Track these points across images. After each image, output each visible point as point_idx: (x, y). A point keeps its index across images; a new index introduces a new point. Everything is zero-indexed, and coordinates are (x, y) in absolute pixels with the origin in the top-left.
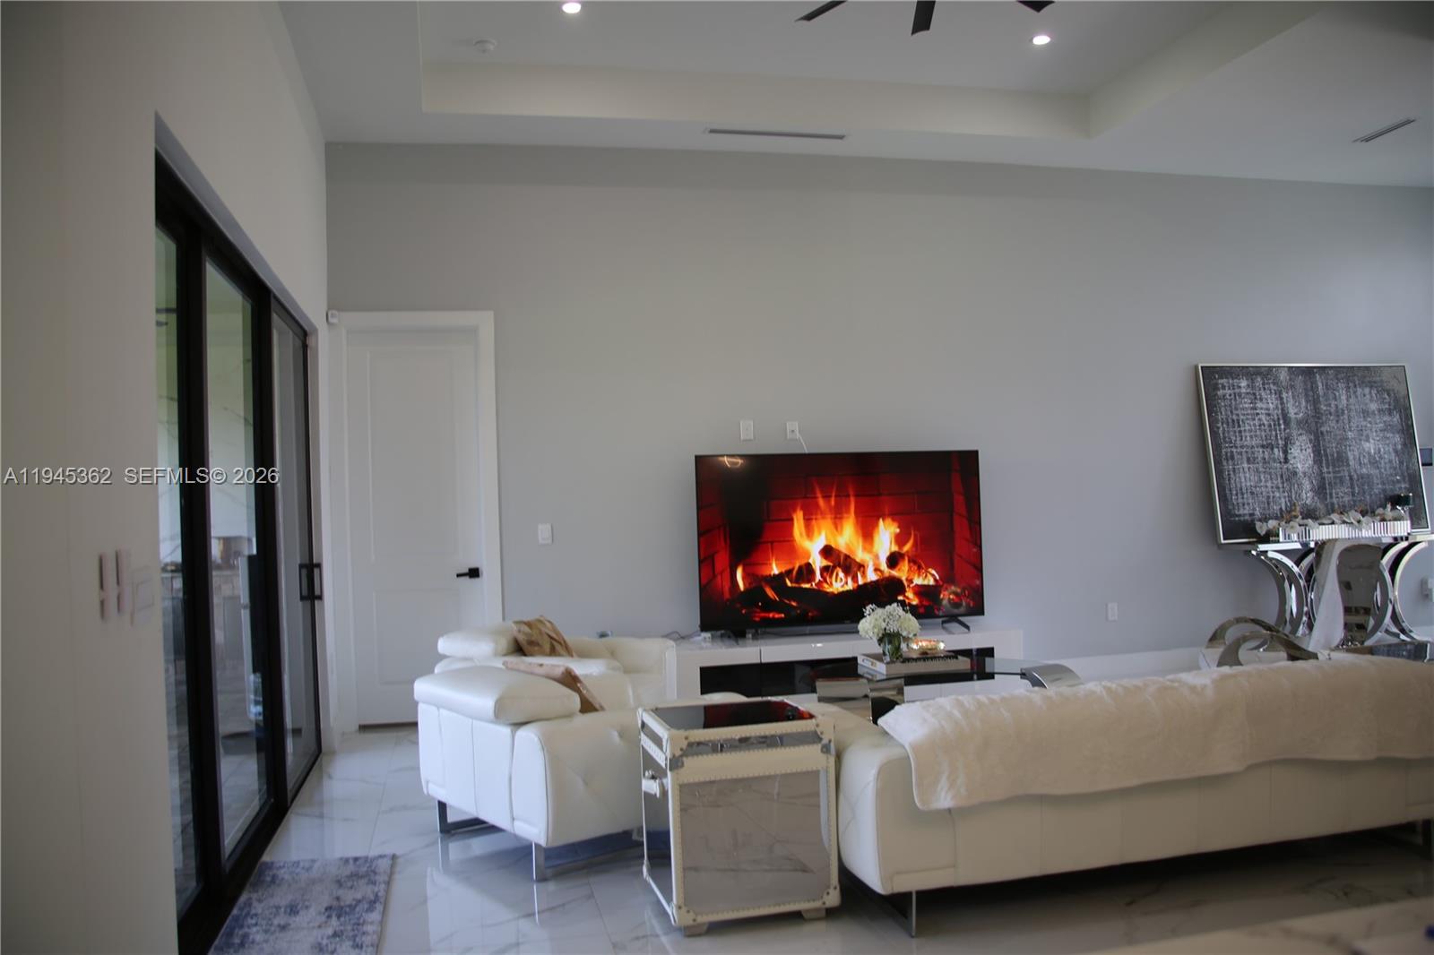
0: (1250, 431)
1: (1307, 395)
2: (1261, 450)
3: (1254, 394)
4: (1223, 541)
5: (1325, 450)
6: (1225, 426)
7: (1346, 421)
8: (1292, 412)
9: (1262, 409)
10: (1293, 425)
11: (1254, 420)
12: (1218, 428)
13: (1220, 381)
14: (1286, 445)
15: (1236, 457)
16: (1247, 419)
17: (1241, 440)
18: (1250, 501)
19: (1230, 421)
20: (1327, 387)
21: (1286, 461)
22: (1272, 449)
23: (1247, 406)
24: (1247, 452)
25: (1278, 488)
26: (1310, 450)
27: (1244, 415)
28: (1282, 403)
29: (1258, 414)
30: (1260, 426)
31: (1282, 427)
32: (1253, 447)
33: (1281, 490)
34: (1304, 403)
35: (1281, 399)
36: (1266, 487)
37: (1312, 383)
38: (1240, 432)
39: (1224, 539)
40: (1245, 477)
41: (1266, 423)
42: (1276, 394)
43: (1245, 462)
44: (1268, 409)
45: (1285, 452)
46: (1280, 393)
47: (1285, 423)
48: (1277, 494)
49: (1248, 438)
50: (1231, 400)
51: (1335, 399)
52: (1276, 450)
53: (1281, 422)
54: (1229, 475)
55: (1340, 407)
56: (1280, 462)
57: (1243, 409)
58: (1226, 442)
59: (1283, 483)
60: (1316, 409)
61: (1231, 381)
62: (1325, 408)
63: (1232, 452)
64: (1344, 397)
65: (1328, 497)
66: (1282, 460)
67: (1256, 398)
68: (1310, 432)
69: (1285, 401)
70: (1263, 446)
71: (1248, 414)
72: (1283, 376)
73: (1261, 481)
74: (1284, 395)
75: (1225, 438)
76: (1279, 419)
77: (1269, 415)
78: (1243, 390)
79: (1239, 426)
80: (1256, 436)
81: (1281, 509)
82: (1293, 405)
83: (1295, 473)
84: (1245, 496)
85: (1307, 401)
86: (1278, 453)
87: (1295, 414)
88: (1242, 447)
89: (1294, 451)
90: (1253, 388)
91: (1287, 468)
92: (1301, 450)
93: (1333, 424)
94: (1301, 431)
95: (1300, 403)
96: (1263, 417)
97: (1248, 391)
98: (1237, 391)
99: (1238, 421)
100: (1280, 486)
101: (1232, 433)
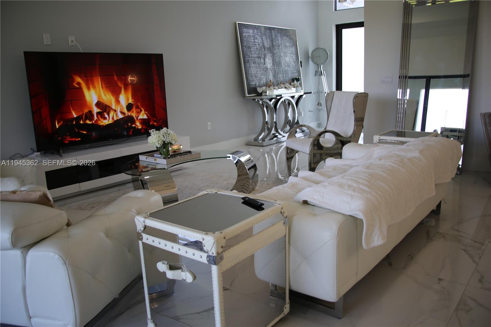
0: (254, 51)
1: (270, 38)
2: (257, 59)
3: (254, 36)
4: (248, 96)
5: (275, 61)
6: (246, 48)
7: (281, 49)
8: (266, 44)
9: (257, 42)
10: (266, 49)
11: (255, 46)
12: (244, 49)
13: (244, 30)
14: (264, 57)
15: (250, 61)
16: (253, 46)
17: (251, 54)
18: (255, 79)
19: (248, 46)
20: (275, 36)
21: (265, 64)
22: (260, 59)
23: (252, 41)
24: (253, 59)
25: (263, 74)
26: (271, 60)
27: (252, 44)
28: (263, 41)
29: (256, 44)
30: (257, 49)
31: (263, 50)
32: (255, 58)
33: (264, 75)
34: (269, 42)
35: (262, 39)
36: (259, 74)
37: (271, 33)
38: (251, 51)
39: (248, 94)
40: (253, 70)
41: (258, 48)
42: (261, 37)
43: (252, 63)
44: (259, 43)
45: (264, 60)
46: (262, 37)
47: (264, 48)
48: (263, 77)
49: (253, 54)
50: (247, 38)
51: (278, 40)
52: (261, 59)
53: (263, 48)
54: (248, 68)
55: (279, 43)
56: (263, 64)
57: (251, 42)
58: (247, 55)
59: (264, 72)
60: (273, 44)
61: (247, 30)
62: (275, 44)
63: (249, 59)
64: (280, 40)
65: (277, 78)
66: (264, 63)
67: (255, 38)
68: (271, 53)
69: (264, 40)
70: (258, 57)
71: (253, 44)
72: (263, 30)
73: (257, 71)
74: (263, 38)
75: (246, 53)
76: (262, 47)
77: (259, 45)
78: (251, 34)
79: (250, 49)
80: (256, 53)
81: (264, 83)
82: (266, 42)
83: (267, 69)
84: (253, 77)
85: (270, 41)
86: (262, 60)
87: (267, 45)
88: (252, 57)
89: (267, 60)
90: (254, 33)
91: (265, 67)
92: (269, 59)
93: (277, 50)
94: (269, 52)
95: (268, 41)
96: (257, 45)
97: (253, 35)
98: (249, 34)
99: (250, 46)
100: (263, 73)
101: (248, 52)
